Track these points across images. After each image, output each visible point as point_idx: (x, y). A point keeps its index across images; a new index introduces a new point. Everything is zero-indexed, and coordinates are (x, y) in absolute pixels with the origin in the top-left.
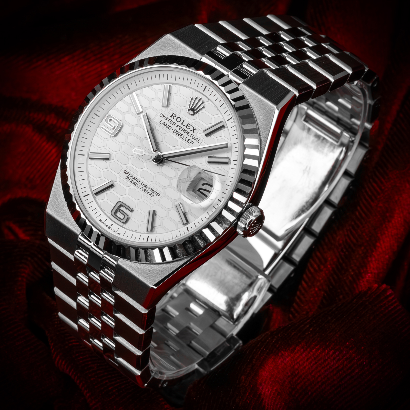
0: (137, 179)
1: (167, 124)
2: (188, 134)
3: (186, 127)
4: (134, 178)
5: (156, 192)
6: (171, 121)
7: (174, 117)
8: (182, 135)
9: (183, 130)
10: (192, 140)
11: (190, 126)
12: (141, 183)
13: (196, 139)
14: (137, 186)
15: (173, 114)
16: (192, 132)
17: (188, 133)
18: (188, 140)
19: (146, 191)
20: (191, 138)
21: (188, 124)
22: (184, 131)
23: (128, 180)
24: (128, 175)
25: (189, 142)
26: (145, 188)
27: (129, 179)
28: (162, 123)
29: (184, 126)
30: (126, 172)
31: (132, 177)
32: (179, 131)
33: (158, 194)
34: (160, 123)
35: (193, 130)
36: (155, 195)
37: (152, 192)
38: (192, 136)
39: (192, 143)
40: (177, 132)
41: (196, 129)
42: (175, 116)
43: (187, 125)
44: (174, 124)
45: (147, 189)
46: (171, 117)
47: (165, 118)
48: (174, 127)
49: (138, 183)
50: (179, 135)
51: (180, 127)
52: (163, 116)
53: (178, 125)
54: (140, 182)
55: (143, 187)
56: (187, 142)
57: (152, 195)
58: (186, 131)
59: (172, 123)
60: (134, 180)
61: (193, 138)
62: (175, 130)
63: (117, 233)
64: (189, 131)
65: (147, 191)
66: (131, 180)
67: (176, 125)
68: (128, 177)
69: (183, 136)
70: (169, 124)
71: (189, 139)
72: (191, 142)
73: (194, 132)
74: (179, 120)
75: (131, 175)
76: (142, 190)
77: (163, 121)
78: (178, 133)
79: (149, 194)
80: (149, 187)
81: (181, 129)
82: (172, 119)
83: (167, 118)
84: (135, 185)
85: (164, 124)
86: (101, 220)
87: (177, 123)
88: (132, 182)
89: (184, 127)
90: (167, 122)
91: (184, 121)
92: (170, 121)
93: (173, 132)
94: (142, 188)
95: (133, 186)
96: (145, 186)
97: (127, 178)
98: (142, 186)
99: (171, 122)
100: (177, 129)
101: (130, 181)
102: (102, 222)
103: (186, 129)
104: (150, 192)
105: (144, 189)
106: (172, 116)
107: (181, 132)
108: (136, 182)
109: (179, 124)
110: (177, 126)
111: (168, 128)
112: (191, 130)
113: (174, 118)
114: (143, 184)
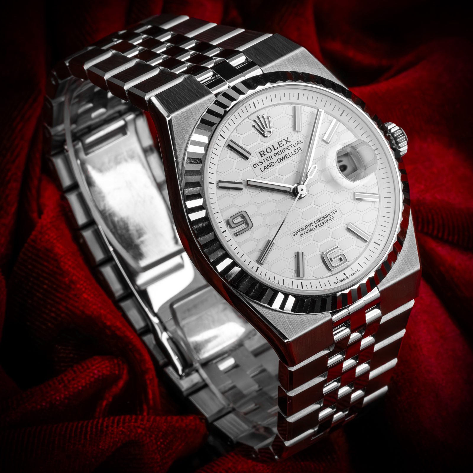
0: (308, 226)
1: (267, 165)
2: (289, 149)
3: (280, 147)
4: (306, 228)
5: (331, 212)
6: (266, 158)
7: (263, 154)
8: (286, 155)
9: (282, 151)
10: (296, 148)
11: (281, 142)
12: (314, 224)
13: (298, 143)
14: (315, 229)
15: (260, 154)
16: (289, 144)
17: (287, 148)
18: (295, 152)
19: (324, 222)
20: (294, 148)
21: (278, 143)
22: (284, 151)
23: (304, 235)
24: (299, 232)
25: (297, 151)
26: (322, 221)
27: (303, 233)
28: (263, 169)
29: (278, 148)
30: (294, 233)
31: (303, 230)
32: (280, 156)
33: (334, 211)
34: (262, 171)
35: (287, 141)
36: (334, 215)
37: (329, 217)
38: (292, 145)
39: (300, 150)
40: (280, 159)
41: (287, 138)
42: (263, 152)
43: (279, 145)
44: (271, 157)
45: (323, 221)
46: (262, 157)
47: (259, 164)
48: (274, 160)
49: (312, 227)
50: (285, 159)
51: (278, 153)
52: (257, 165)
53: (274, 154)
54: (312, 224)
55: (319, 223)
56: (296, 153)
57: (331, 218)
58: (284, 149)
59: (269, 159)
60: (308, 229)
61: (295, 145)
62: (277, 160)
63: (356, 272)
64: (285, 146)
65: (326, 221)
66: (305, 232)
67: (273, 156)
68: (301, 233)
69: (288, 155)
70: (268, 163)
71: (294, 150)
72: (298, 150)
73: (289, 142)
74: (269, 150)
75: (300, 230)
76: (322, 226)
77: (262, 167)
78: (283, 159)
79: (329, 221)
80: (323, 217)
81: (280, 153)
82: (264, 157)
83: (261, 162)
84: (313, 230)
85: (265, 168)
86: (335, 283)
87: (272, 154)
88: (308, 231)
89: (280, 149)
90: (265, 164)
91: (273, 146)
92: (265, 160)
93: (279, 162)
94: (320, 225)
95: (313, 233)
96: (319, 220)
97: (302, 235)
98: (317, 224)
99: (267, 160)
100: (278, 157)
101: (306, 234)
102: (338, 282)
103: (282, 148)
104: (328, 218)
105: (322, 223)
106: (262, 155)
107: (283, 155)
108: (311, 228)
109: (274, 152)
110: (275, 156)
111: (272, 166)
112: (286, 143)
113: (265, 155)
114: (316, 222)
